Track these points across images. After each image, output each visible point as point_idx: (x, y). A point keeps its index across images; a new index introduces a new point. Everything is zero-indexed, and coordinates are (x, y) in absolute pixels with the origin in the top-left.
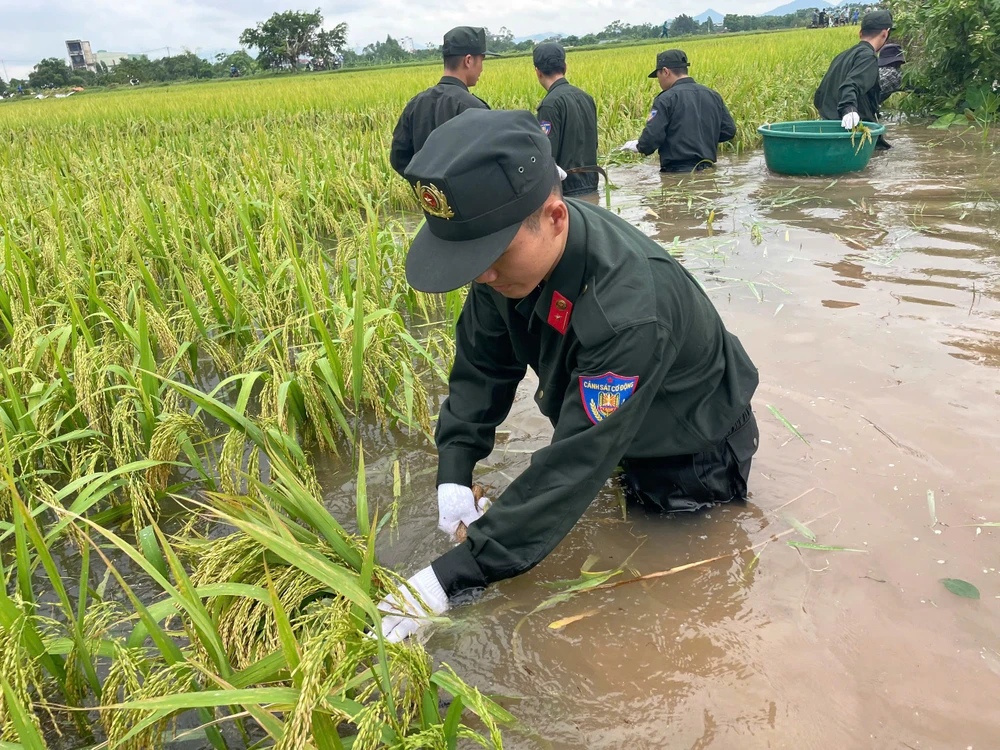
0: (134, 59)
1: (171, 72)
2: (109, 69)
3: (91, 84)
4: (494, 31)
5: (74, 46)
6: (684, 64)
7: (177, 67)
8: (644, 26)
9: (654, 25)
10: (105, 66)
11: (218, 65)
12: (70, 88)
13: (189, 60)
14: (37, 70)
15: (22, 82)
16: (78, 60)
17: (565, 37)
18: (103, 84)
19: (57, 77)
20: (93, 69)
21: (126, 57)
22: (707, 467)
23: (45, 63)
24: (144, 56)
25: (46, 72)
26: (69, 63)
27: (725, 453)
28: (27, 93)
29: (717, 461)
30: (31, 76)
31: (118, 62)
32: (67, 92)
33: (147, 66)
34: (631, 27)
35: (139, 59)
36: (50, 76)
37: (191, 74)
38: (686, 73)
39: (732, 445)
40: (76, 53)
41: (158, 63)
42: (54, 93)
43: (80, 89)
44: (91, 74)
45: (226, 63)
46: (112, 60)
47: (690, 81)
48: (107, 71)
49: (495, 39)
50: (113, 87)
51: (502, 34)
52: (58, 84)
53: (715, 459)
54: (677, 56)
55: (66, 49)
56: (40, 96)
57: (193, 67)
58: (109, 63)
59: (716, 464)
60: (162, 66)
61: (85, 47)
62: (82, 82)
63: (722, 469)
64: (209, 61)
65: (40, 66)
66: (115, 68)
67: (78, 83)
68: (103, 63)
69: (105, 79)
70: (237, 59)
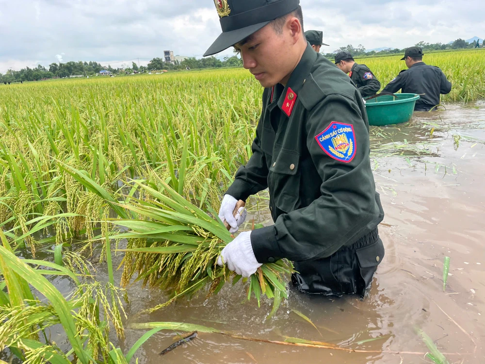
0: (190, 59)
1: (204, 65)
2: (179, 63)
3: (171, 69)
4: (356, 47)
5: (167, 53)
6: (420, 55)
7: (207, 63)
8: (437, 44)
9: (443, 44)
10: (178, 62)
11: (224, 62)
12: (162, 71)
13: (212, 60)
14: (151, 63)
15: (145, 67)
16: (168, 59)
17: (393, 49)
18: (176, 69)
19: (158, 66)
20: (173, 63)
21: (187, 58)
22: (340, 266)
23: (154, 60)
24: (194, 58)
25: (154, 64)
26: (164, 60)
27: (353, 260)
28: (145, 72)
29: (347, 263)
30: (148, 65)
31: (183, 60)
32: (161, 72)
33: (195, 62)
34: (430, 44)
35: (192, 59)
36: (156, 65)
37: (212, 66)
38: (421, 60)
39: (358, 256)
40: (167, 56)
41: (199, 61)
42: (156, 72)
43: (166, 71)
44: (172, 65)
45: (227, 61)
46: (181, 60)
47: (422, 64)
48: (178, 64)
49: (355, 50)
50: (179, 71)
51: (359, 48)
52: (159, 69)
53: (346, 262)
54: (416, 51)
55: (163, 54)
56: (150, 73)
57: (214, 63)
58: (180, 61)
59: (347, 265)
60: (201, 62)
61: (171, 53)
62: (168, 68)
63: (349, 269)
64: (221, 60)
65: (152, 61)
66: (182, 63)
67: (166, 69)
68: (177, 60)
69: (177, 67)
70: (232, 60)
